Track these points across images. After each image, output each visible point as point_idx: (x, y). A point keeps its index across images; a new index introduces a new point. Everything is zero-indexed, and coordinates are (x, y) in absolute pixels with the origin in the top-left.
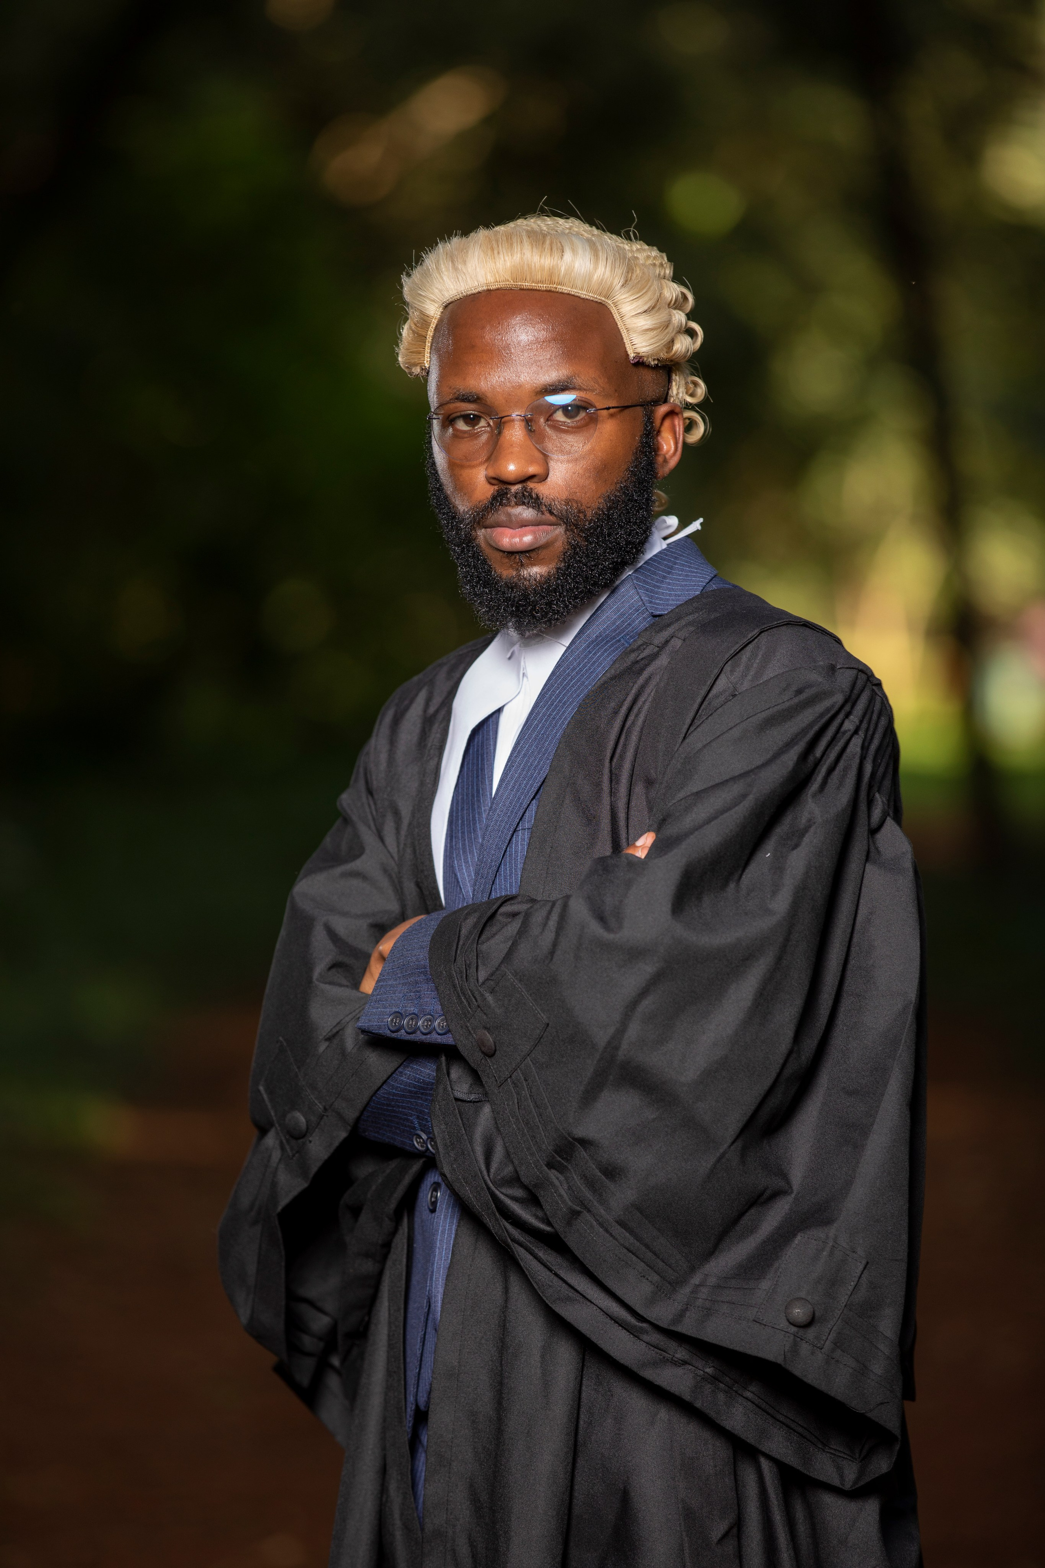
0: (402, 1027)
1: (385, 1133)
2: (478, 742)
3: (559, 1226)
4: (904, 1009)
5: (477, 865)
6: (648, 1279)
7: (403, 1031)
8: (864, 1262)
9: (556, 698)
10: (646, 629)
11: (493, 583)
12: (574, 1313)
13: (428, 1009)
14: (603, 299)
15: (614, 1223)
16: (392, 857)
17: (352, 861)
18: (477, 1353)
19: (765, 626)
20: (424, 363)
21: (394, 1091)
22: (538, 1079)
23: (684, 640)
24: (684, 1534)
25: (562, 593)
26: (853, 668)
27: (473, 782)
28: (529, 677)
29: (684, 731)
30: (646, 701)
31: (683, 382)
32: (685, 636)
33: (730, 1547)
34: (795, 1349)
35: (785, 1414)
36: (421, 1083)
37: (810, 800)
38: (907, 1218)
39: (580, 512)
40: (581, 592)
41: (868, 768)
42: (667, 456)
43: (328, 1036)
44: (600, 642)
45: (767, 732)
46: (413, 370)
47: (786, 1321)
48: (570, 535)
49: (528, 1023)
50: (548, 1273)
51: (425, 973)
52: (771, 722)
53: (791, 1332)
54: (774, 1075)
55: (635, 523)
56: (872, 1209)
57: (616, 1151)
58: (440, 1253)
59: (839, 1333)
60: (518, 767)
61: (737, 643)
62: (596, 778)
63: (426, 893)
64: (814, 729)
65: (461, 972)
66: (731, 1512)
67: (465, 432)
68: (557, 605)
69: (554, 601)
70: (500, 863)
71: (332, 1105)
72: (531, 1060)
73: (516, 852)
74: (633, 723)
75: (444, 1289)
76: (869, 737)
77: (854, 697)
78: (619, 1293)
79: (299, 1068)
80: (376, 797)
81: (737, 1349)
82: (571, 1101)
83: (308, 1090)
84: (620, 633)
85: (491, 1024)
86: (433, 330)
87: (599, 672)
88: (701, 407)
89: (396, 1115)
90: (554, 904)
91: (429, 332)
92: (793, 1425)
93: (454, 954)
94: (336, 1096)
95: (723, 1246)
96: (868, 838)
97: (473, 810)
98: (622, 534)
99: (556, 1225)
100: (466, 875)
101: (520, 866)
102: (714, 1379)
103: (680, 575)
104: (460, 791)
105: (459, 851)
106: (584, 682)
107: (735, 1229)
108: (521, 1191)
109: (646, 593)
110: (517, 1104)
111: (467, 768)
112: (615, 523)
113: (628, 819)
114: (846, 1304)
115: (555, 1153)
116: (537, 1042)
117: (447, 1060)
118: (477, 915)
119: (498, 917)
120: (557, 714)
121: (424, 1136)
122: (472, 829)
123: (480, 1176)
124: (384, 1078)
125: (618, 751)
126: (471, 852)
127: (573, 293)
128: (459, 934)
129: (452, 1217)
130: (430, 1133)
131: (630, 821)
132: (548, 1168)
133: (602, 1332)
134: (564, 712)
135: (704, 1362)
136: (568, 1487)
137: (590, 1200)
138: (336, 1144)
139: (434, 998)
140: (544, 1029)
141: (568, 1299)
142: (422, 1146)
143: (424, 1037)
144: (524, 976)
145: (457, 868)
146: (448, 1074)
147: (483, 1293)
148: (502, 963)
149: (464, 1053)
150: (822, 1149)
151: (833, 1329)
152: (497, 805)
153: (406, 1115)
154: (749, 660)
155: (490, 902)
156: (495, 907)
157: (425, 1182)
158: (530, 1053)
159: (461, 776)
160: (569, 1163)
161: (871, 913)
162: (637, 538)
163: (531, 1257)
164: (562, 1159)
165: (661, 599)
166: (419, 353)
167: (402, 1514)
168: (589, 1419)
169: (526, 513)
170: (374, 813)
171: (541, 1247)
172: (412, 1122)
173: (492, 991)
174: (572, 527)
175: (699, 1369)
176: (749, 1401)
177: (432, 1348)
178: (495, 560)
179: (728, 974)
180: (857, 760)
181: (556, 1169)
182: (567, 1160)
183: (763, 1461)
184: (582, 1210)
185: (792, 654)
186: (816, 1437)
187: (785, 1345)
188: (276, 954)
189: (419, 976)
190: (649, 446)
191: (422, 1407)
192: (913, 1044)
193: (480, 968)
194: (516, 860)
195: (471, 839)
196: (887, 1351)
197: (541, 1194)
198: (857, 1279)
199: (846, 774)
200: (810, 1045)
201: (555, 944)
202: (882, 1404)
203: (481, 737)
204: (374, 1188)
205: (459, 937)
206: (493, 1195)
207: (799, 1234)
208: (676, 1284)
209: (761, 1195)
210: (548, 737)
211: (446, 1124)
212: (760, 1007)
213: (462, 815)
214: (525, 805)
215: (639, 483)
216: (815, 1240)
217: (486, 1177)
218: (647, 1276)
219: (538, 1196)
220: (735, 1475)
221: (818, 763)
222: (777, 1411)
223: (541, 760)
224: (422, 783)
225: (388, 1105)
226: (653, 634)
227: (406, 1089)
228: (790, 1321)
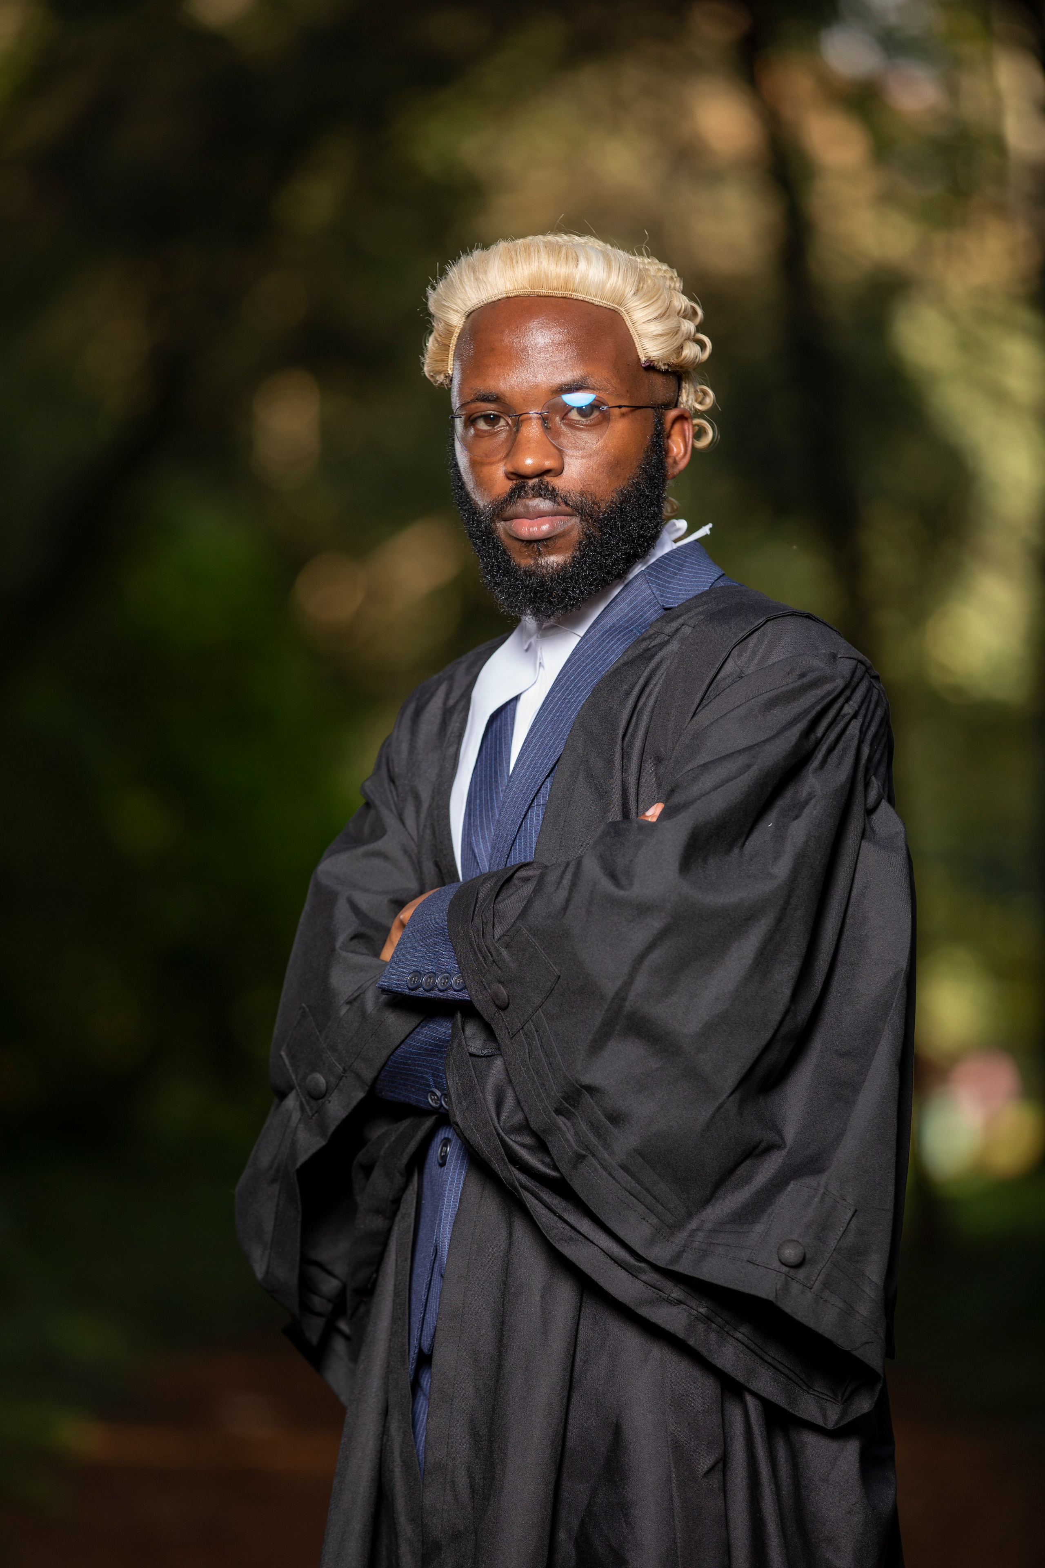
0: (421, 985)
1: (401, 1091)
2: (496, 728)
3: (565, 1168)
4: (896, 976)
5: (493, 840)
6: (648, 1222)
7: (421, 989)
8: (853, 1209)
9: (571, 683)
10: (657, 620)
11: (512, 572)
12: (577, 1253)
13: (446, 967)
14: (616, 306)
15: (617, 1167)
16: (413, 839)
17: (374, 842)
18: (481, 1295)
19: (772, 615)
20: (448, 370)
21: (411, 1049)
22: (548, 1030)
23: (694, 628)
24: (672, 1465)
25: (578, 581)
26: (852, 658)
27: (491, 764)
28: (545, 666)
29: (693, 710)
30: (657, 683)
31: (692, 390)
32: (695, 624)
33: (715, 1481)
34: (786, 1287)
35: (773, 1356)
36: (437, 1041)
37: (811, 775)
38: (894, 1170)
39: (594, 503)
40: (595, 580)
41: (866, 751)
42: (677, 458)
43: (349, 1000)
44: (614, 631)
45: (772, 711)
46: (438, 378)
47: (778, 1261)
48: (585, 525)
49: (540, 976)
50: (553, 1216)
51: (443, 934)
52: (774, 702)
53: (782, 1272)
54: (771, 1031)
55: (647, 518)
56: (861, 1160)
57: (621, 1098)
58: (449, 1202)
59: (828, 1275)
60: (534, 747)
61: (745, 629)
62: (609, 756)
63: (444, 871)
64: (816, 709)
65: (478, 930)
66: (717, 1447)
67: (485, 431)
68: (573, 591)
69: (570, 587)
70: (516, 837)
71: (351, 1066)
72: (542, 1012)
73: (531, 826)
74: (645, 704)
75: (452, 1235)
76: (866, 724)
77: (853, 684)
78: (621, 1234)
79: (320, 1032)
80: (397, 783)
81: (731, 1287)
82: (579, 1049)
83: (329, 1053)
84: (632, 624)
85: (506, 978)
86: (456, 339)
87: (613, 659)
88: (709, 415)
89: (412, 1073)
90: (568, 864)
91: (452, 341)
92: (780, 1367)
93: (472, 914)
94: (356, 1056)
95: (720, 1195)
96: (864, 816)
97: (491, 790)
98: (634, 527)
99: (562, 1170)
100: (483, 851)
101: (534, 840)
102: (708, 1319)
103: (690, 572)
104: (478, 773)
105: (477, 828)
106: (598, 668)
107: (731, 1179)
108: (528, 1138)
109: (657, 588)
110: (528, 1054)
111: (485, 752)
112: (628, 517)
113: (637, 795)
114: (835, 1248)
115: (563, 1099)
116: (548, 994)
117: (462, 1017)
118: (494, 879)
119: (515, 881)
120: (572, 698)
121: (438, 1093)
122: (490, 807)
123: (491, 1122)
124: (403, 1038)
125: (630, 730)
126: (489, 829)
127: (587, 300)
128: (477, 897)
129: (461, 1168)
130: (444, 1090)
131: (640, 796)
132: (556, 1114)
133: (602, 1271)
134: (579, 696)
135: (698, 1302)
136: (562, 1419)
137: (595, 1145)
138: (354, 1103)
139: (451, 958)
140: (556, 981)
141: (571, 1239)
142: (436, 1103)
143: (441, 994)
144: (538, 930)
145: (475, 844)
146: (463, 1031)
147: (488, 1238)
148: (517, 919)
149: (479, 1007)
150: (815, 1107)
151: (823, 1271)
152: (514, 782)
153: (422, 1073)
154: (756, 645)
155: (506, 869)
156: (512, 871)
157: (436, 1140)
158: (541, 1005)
159: (479, 760)
160: (576, 1110)
161: (866, 887)
162: (649, 532)
163: (537, 1202)
164: (570, 1105)
165: (672, 594)
166: (443, 361)
167: (402, 1452)
168: (585, 1357)
169: (544, 505)
170: (396, 799)
171: (547, 1191)
172: (427, 1080)
173: (507, 946)
174: (587, 517)
175: (693, 1309)
176: (740, 1342)
177: (437, 1294)
178: (513, 548)
179: (731, 933)
180: (856, 742)
181: (563, 1115)
182: (574, 1106)
183: (749, 1398)
184: (587, 1154)
185: (796, 642)
186: (801, 1379)
187: (776, 1283)
188: (300, 927)
189: (437, 938)
190: (660, 446)
191: (426, 1351)
192: (903, 1008)
193: (496, 926)
194: (531, 834)
195: (488, 817)
196: (873, 1295)
197: (550, 1140)
198: (846, 1225)
199: (845, 754)
200: (806, 1006)
201: (568, 900)
202: (867, 1343)
203: (499, 722)
204: (387, 1145)
205: (477, 899)
206: (502, 1141)
207: (792, 1182)
208: (675, 1228)
209: (756, 1147)
210: (563, 719)
211: (460, 1076)
212: (760, 966)
213: (480, 795)
214: (540, 783)
215: (650, 480)
216: (807, 1187)
217: (496, 1124)
218: (647, 1219)
219: (546, 1141)
220: (723, 1415)
221: (818, 742)
222: (765, 1353)
223: (556, 740)
224: (442, 769)
225: (405, 1064)
226: (664, 624)
227: (423, 1048)
228: (782, 1261)
